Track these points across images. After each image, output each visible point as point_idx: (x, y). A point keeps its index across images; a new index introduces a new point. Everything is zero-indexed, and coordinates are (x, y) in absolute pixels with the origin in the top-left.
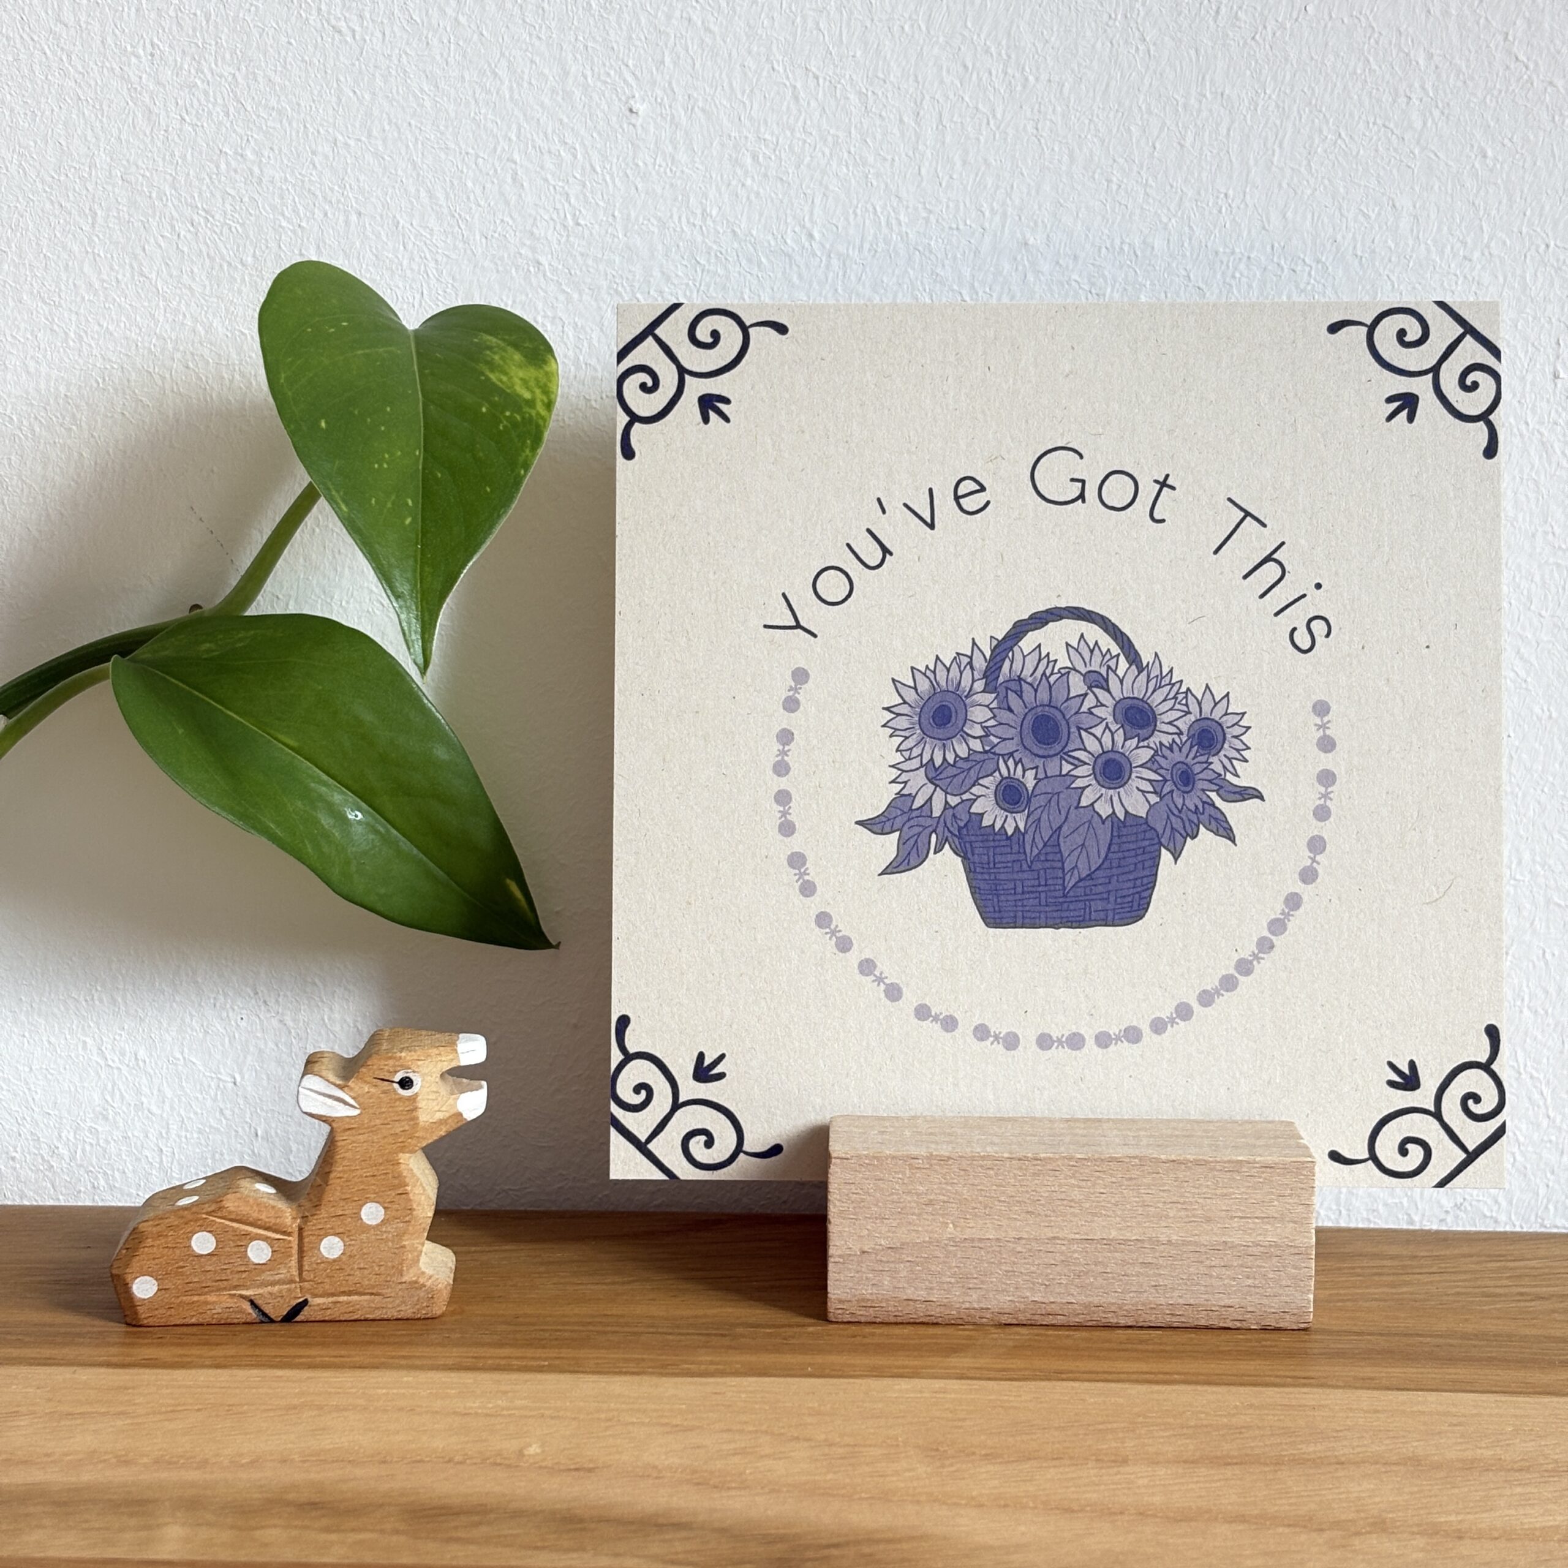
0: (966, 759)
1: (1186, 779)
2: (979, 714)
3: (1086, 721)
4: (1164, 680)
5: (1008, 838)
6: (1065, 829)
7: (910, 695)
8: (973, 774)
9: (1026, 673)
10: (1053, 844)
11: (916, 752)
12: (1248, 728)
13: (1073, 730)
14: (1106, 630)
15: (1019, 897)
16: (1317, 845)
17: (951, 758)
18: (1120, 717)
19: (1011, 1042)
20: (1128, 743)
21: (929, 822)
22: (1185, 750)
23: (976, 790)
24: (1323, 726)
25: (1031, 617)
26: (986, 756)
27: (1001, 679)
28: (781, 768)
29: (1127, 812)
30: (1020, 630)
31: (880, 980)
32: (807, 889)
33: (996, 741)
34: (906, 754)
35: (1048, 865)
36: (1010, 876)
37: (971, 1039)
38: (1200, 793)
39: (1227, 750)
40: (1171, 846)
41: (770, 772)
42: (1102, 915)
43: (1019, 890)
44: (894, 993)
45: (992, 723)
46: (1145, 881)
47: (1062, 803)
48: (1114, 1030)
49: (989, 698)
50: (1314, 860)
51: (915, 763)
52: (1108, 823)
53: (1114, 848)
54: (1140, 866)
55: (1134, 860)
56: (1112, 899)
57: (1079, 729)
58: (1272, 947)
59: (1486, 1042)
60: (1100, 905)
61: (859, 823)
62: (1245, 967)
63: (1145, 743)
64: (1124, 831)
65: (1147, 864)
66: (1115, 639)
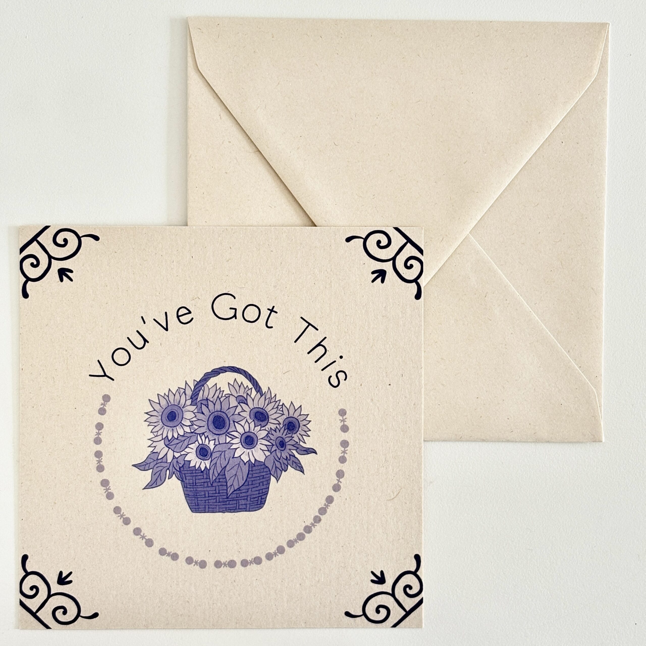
0: (183, 436)
1: (282, 444)
2: (188, 415)
3: (237, 418)
4: (272, 400)
5: (202, 472)
6: (228, 468)
7: (157, 407)
8: (186, 443)
9: (210, 397)
10: (222, 474)
11: (160, 433)
12: (310, 421)
13: (232, 422)
14: (246, 377)
15: (207, 498)
16: (340, 474)
17: (176, 436)
18: (252, 416)
19: (203, 564)
20: (256, 428)
21: (165, 465)
22: (282, 431)
23: (187, 450)
24: (343, 421)
25: (212, 371)
26: (192, 434)
27: (199, 400)
28: (98, 441)
29: (255, 460)
30: (207, 377)
31: (143, 537)
32: (110, 496)
33: (196, 427)
34: (156, 434)
35: (219, 484)
36: (202, 489)
37: (184, 564)
38: (288, 451)
39: (301, 431)
40: (275, 475)
41: (92, 443)
42: (244, 506)
43: (207, 495)
44: (149, 543)
45: (195, 419)
46: (264, 491)
47: (226, 456)
48: (249, 559)
49: (193, 408)
50: (339, 481)
51: (160, 438)
52: (247, 464)
53: (250, 476)
54: (261, 484)
55: (259, 481)
56: (249, 499)
57: (234, 422)
58: (320, 520)
59: (414, 562)
60: (243, 502)
61: (134, 466)
62: (308, 529)
63: (264, 428)
64: (254, 468)
65: (265, 483)
66: (250, 381)
